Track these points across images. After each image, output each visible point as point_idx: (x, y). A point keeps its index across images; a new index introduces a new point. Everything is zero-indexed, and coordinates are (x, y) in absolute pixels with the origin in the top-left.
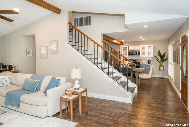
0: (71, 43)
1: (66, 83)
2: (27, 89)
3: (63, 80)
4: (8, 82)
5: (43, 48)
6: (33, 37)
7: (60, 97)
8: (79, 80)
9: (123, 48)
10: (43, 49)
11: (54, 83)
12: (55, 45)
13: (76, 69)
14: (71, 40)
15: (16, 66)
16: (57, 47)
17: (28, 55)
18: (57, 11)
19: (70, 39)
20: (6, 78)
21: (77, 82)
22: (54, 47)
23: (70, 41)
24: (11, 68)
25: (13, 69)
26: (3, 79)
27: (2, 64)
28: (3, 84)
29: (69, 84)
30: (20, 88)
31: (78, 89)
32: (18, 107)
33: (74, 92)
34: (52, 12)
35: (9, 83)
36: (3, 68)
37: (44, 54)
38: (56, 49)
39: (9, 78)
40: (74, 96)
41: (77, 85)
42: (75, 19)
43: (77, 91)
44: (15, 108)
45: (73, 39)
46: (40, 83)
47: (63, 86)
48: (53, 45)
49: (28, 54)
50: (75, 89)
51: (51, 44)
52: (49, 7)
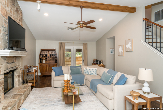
0: (147, 40)
1: (135, 83)
2: (104, 80)
4: (95, 72)
5: (120, 47)
6: (114, 38)
7: (125, 97)
8: (148, 82)
10: (120, 48)
12: (130, 43)
13: (146, 69)
14: (147, 37)
15: (103, 61)
16: (132, 46)
17: (111, 53)
18: (132, 10)
19: (146, 35)
20: (94, 69)
21: (146, 85)
22: (129, 46)
23: (146, 39)
24: (100, 62)
25: (102, 63)
26: (92, 70)
27: (97, 59)
28: (92, 73)
29: (137, 85)
30: (99, 78)
31: (148, 93)
32: (96, 92)
33: (141, 95)
34: (128, 13)
36: (97, 62)
37: (121, 52)
38: (130, 48)
39: (95, 69)
40: (141, 101)
41: (146, 88)
43: (146, 95)
44: (94, 92)
45: (152, 36)
48: (128, 43)
49: (111, 52)
50: (144, 93)
51: (127, 43)
52: (123, 9)
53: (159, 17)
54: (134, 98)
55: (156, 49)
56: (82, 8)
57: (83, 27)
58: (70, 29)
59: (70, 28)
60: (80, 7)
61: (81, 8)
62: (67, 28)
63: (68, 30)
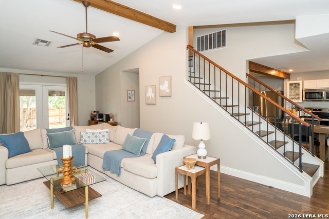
0: (193, 79)
1: (184, 146)
2: (130, 150)
3: (179, 140)
4: (106, 137)
5: (149, 88)
6: (136, 73)
7: (176, 169)
8: (206, 143)
9: (291, 85)
10: (150, 90)
11: (167, 144)
12: (166, 83)
13: (201, 123)
14: (193, 75)
15: (114, 115)
16: (170, 87)
17: (129, 100)
18: (170, 28)
19: (190, 72)
20: (104, 132)
21: (202, 145)
22: (165, 87)
23: (190, 77)
24: (108, 118)
25: (111, 120)
26: (100, 133)
27: (98, 112)
28: (100, 140)
29: (189, 148)
30: (120, 148)
31: (205, 158)
32: (119, 175)
33: (197, 162)
34: (163, 31)
35: (107, 139)
36: (99, 118)
37: (151, 98)
38: (168, 91)
39: (107, 132)
40: (198, 170)
41: (202, 152)
42: (199, 38)
43: (202, 160)
44: (114, 176)
45: (195, 72)
46: (147, 143)
47: (180, 150)
48: (164, 83)
49: (130, 98)
50: (199, 157)
51: (161, 83)
52: (158, 24)
53: (202, 45)
54: (189, 167)
55: (204, 93)
56: (86, 6)
57: (89, 46)
58: (40, 43)
59: (43, 41)
60: (83, 3)
61: (84, 5)
62: (34, 40)
63: (36, 46)
